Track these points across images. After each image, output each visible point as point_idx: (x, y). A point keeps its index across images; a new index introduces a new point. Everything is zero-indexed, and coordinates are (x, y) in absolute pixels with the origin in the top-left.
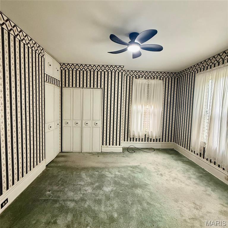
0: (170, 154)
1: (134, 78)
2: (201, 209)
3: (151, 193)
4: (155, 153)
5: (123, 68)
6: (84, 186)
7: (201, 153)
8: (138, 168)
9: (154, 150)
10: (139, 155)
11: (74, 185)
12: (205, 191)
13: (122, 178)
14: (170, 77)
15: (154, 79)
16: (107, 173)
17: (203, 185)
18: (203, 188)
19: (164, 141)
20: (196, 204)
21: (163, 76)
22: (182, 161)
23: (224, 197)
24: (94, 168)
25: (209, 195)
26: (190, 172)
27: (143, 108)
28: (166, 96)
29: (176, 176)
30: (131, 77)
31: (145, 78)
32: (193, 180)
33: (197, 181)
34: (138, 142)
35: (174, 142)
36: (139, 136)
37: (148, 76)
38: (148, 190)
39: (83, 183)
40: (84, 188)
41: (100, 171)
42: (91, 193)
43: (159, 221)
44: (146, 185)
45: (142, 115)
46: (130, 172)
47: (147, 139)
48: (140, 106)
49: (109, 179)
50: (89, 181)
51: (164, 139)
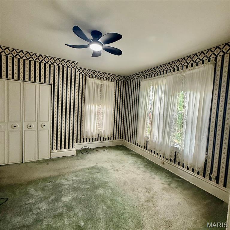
0: (121, 150)
1: (87, 77)
2: (151, 191)
3: (112, 189)
4: (108, 151)
5: (76, 64)
6: (35, 204)
7: (144, 146)
8: (96, 168)
9: (107, 148)
10: (93, 155)
11: (20, 206)
12: (151, 176)
13: (81, 182)
14: (119, 80)
15: (106, 80)
16: (62, 181)
17: (149, 172)
18: (149, 174)
19: (114, 139)
20: (147, 188)
21: (114, 79)
22: (131, 155)
23: (163, 177)
24: (45, 178)
25: (154, 178)
26: (138, 163)
27: (97, 107)
28: (117, 97)
29: (129, 169)
30: (84, 75)
31: (98, 78)
32: (141, 169)
33: (144, 169)
34: (91, 142)
35: (122, 138)
36: (92, 136)
37: (101, 76)
38: (109, 188)
39: (33, 201)
40: (36, 207)
41: (54, 181)
42: (48, 210)
43: (124, 213)
44: (106, 183)
45: (95, 115)
46: (88, 174)
47: (100, 138)
48: (93, 106)
49: (66, 187)
50: (42, 195)
51: (115, 137)
